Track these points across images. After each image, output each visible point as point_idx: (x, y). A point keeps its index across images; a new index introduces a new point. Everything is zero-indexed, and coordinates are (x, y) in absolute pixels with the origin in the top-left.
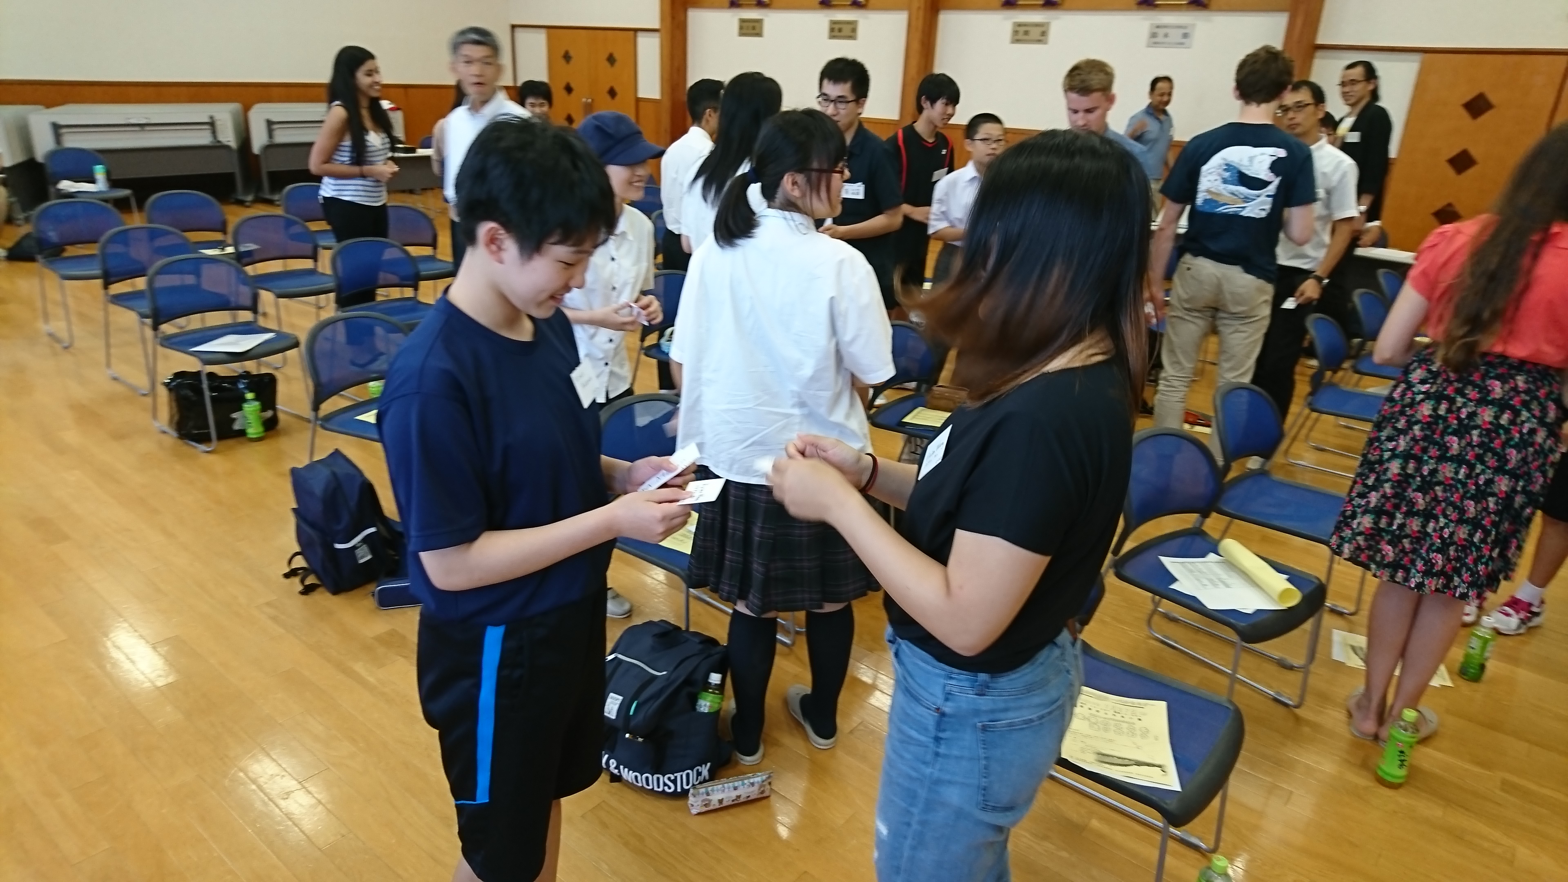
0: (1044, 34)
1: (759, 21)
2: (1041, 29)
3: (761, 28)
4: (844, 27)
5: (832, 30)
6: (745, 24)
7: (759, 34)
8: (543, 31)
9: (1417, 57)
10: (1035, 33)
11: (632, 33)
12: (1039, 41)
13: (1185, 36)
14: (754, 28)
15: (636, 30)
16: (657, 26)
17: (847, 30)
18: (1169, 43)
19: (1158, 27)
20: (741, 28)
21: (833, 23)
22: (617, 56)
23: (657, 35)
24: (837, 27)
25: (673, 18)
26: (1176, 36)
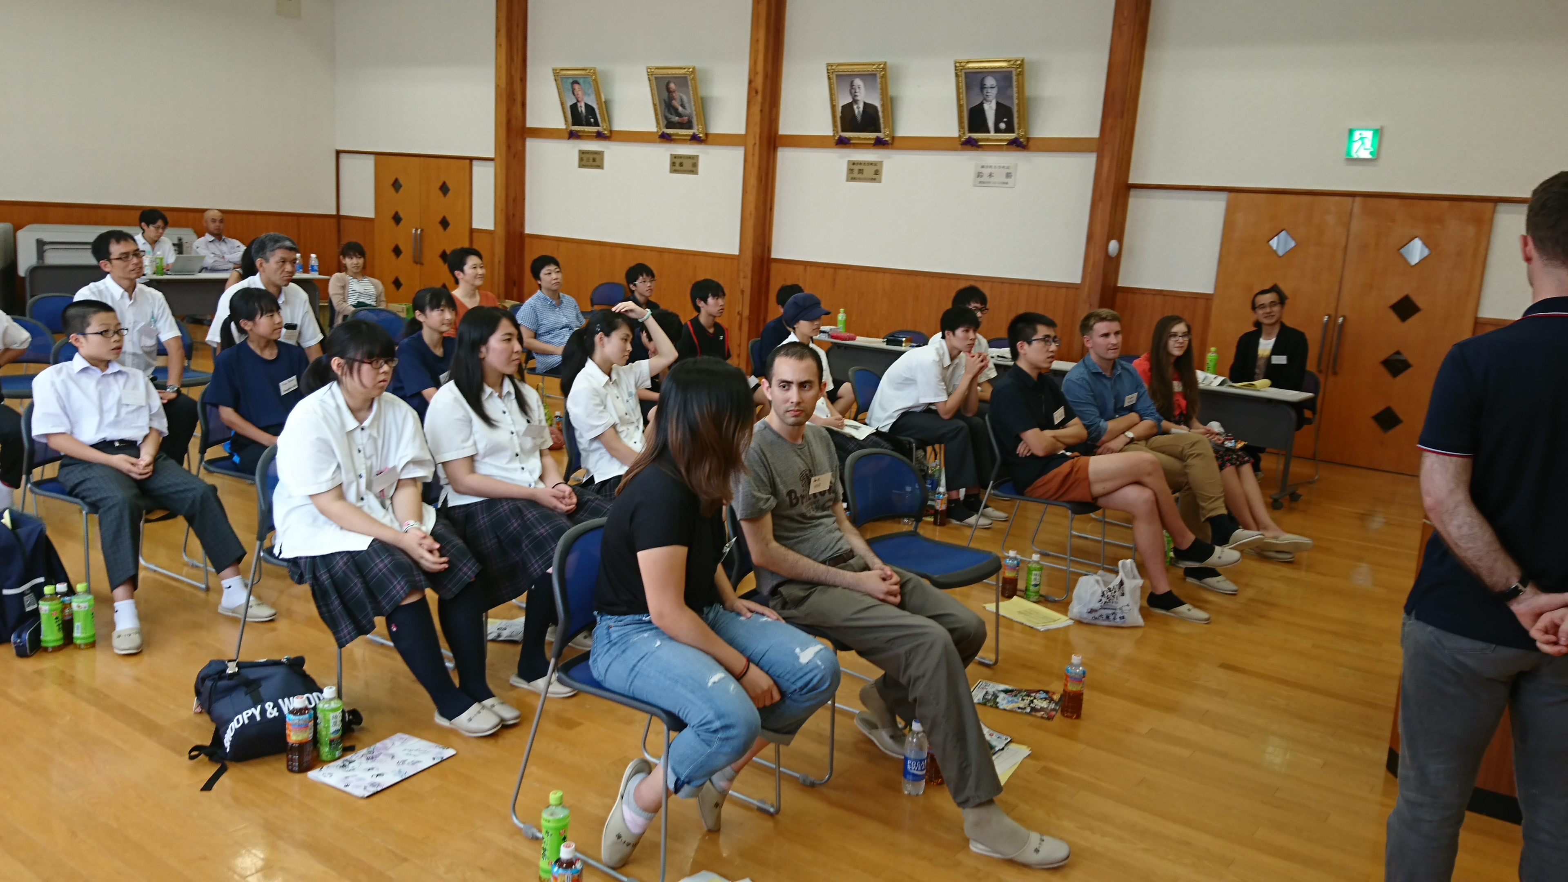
0: (877, 172)
1: (600, 153)
2: (874, 168)
3: (602, 160)
4: (685, 162)
5: (673, 164)
6: (585, 156)
7: (600, 166)
8: (372, 157)
9: (1224, 195)
10: (869, 171)
11: (468, 161)
12: (873, 180)
13: (1008, 175)
14: (594, 160)
15: (471, 159)
16: (492, 155)
17: (687, 164)
18: (995, 183)
19: (983, 167)
20: (581, 159)
21: (674, 157)
22: (450, 185)
23: (492, 164)
24: (678, 161)
25: (509, 147)
26: (1000, 176)
